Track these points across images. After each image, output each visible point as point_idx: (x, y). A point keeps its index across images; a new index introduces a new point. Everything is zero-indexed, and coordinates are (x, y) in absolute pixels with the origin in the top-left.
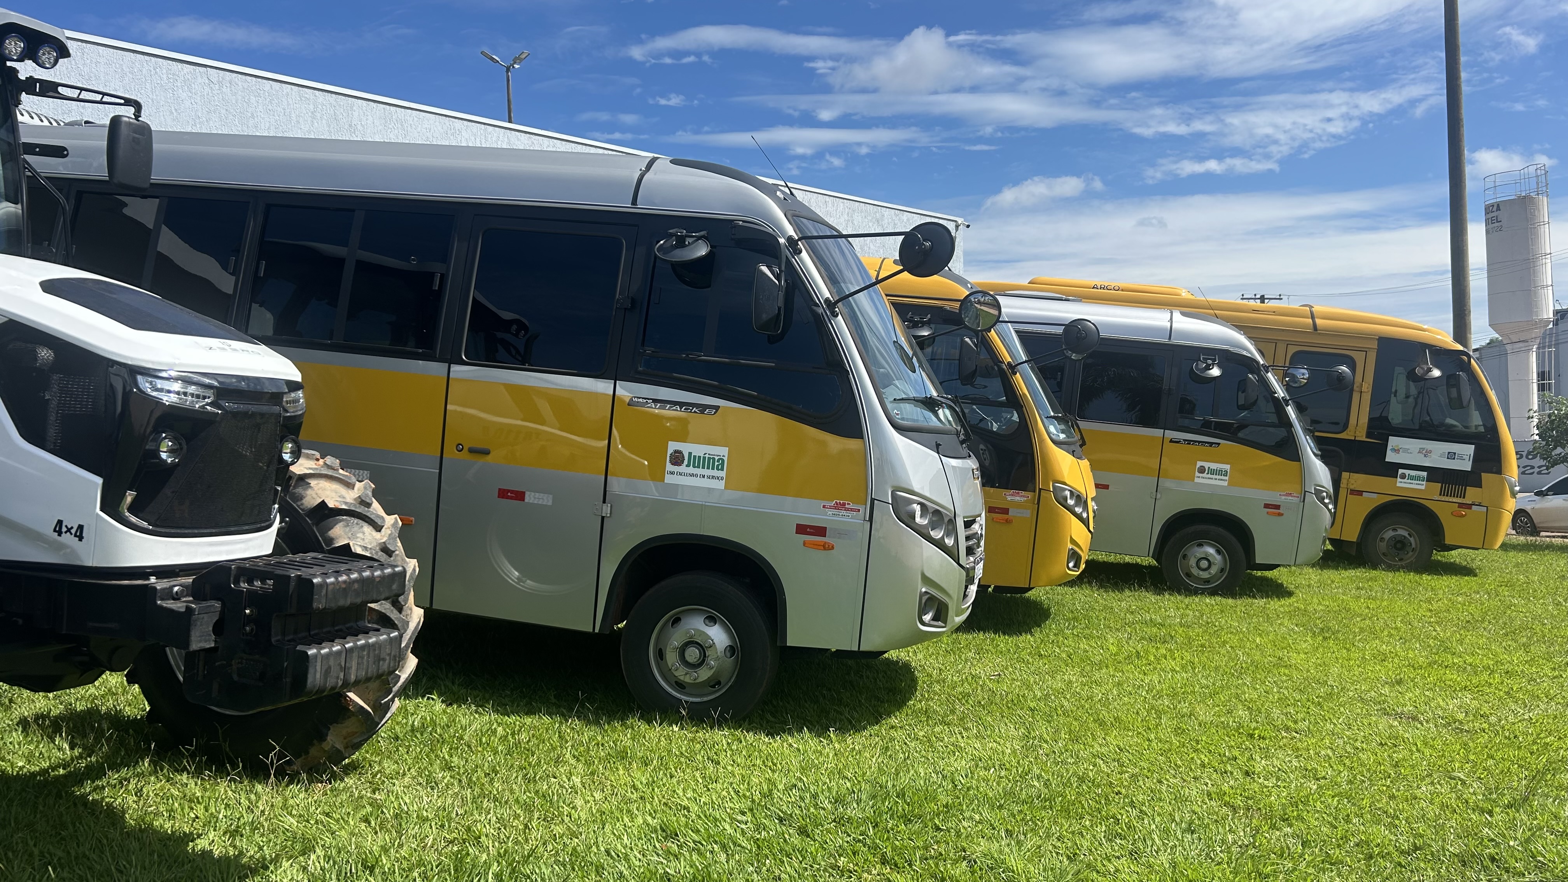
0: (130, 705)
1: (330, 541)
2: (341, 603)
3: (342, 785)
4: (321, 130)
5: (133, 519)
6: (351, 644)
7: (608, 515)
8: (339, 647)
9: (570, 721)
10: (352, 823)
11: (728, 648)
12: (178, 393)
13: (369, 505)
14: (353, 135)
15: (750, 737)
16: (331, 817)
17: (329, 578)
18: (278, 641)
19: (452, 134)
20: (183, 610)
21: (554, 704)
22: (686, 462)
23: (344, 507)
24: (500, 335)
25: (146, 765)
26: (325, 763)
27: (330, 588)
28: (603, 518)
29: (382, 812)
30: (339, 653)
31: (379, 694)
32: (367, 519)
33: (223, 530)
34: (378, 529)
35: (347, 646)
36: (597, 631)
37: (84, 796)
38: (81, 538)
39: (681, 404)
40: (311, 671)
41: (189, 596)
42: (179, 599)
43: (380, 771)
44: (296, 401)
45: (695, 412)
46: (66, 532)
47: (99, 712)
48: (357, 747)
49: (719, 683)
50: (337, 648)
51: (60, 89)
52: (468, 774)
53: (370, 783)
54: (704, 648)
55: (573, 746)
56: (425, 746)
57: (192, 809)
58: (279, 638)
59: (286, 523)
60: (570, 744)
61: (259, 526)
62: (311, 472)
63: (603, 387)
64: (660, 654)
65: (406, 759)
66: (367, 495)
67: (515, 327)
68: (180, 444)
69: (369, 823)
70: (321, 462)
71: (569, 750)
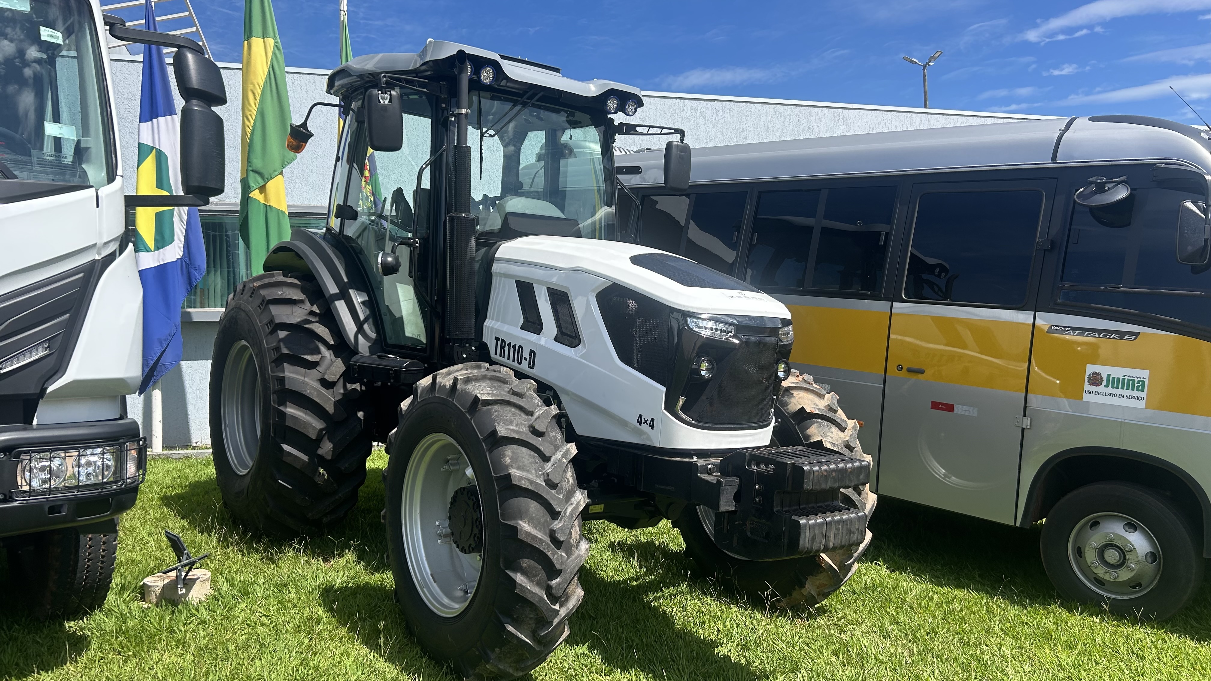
0: (672, 542)
1: (808, 437)
2: (823, 486)
3: (816, 623)
4: (789, 134)
5: (683, 416)
6: (830, 519)
7: (1028, 427)
8: (821, 520)
9: (995, 598)
10: (825, 654)
11: (1150, 554)
12: (712, 329)
13: (835, 411)
14: (811, 135)
15: (1174, 638)
16: (810, 648)
17: (814, 467)
18: (778, 510)
19: (885, 124)
20: (715, 482)
21: (979, 582)
22: (1104, 383)
23: (817, 412)
24: (925, 276)
25: (685, 587)
26: (804, 604)
27: (816, 474)
28: (1023, 429)
29: (848, 650)
30: (821, 524)
31: (844, 557)
32: (834, 422)
33: (739, 426)
34: (843, 430)
35: (827, 519)
36: (1018, 525)
37: (649, 602)
38: (653, 427)
39: (1100, 331)
40: (802, 536)
41: (718, 472)
42: (711, 474)
43: (843, 617)
44: (787, 334)
45: (1114, 338)
46: (644, 423)
47: (655, 544)
48: (826, 595)
49: (1140, 585)
50: (820, 520)
51: (638, 129)
52: (913, 630)
53: (836, 625)
54: (1124, 553)
55: (1000, 621)
56: (876, 602)
57: (715, 623)
58: (779, 508)
59: (779, 422)
60: (997, 618)
61: (761, 424)
62: (794, 385)
63: (1024, 317)
64: (1079, 552)
65: (862, 611)
66: (834, 404)
67: (938, 270)
68: (713, 365)
69: (838, 657)
70: (800, 378)
71: (997, 624)
